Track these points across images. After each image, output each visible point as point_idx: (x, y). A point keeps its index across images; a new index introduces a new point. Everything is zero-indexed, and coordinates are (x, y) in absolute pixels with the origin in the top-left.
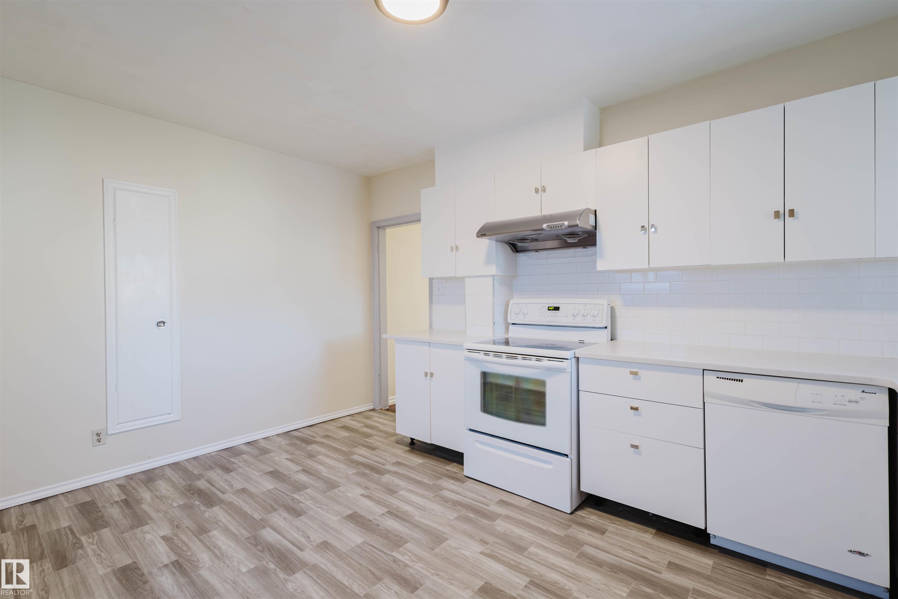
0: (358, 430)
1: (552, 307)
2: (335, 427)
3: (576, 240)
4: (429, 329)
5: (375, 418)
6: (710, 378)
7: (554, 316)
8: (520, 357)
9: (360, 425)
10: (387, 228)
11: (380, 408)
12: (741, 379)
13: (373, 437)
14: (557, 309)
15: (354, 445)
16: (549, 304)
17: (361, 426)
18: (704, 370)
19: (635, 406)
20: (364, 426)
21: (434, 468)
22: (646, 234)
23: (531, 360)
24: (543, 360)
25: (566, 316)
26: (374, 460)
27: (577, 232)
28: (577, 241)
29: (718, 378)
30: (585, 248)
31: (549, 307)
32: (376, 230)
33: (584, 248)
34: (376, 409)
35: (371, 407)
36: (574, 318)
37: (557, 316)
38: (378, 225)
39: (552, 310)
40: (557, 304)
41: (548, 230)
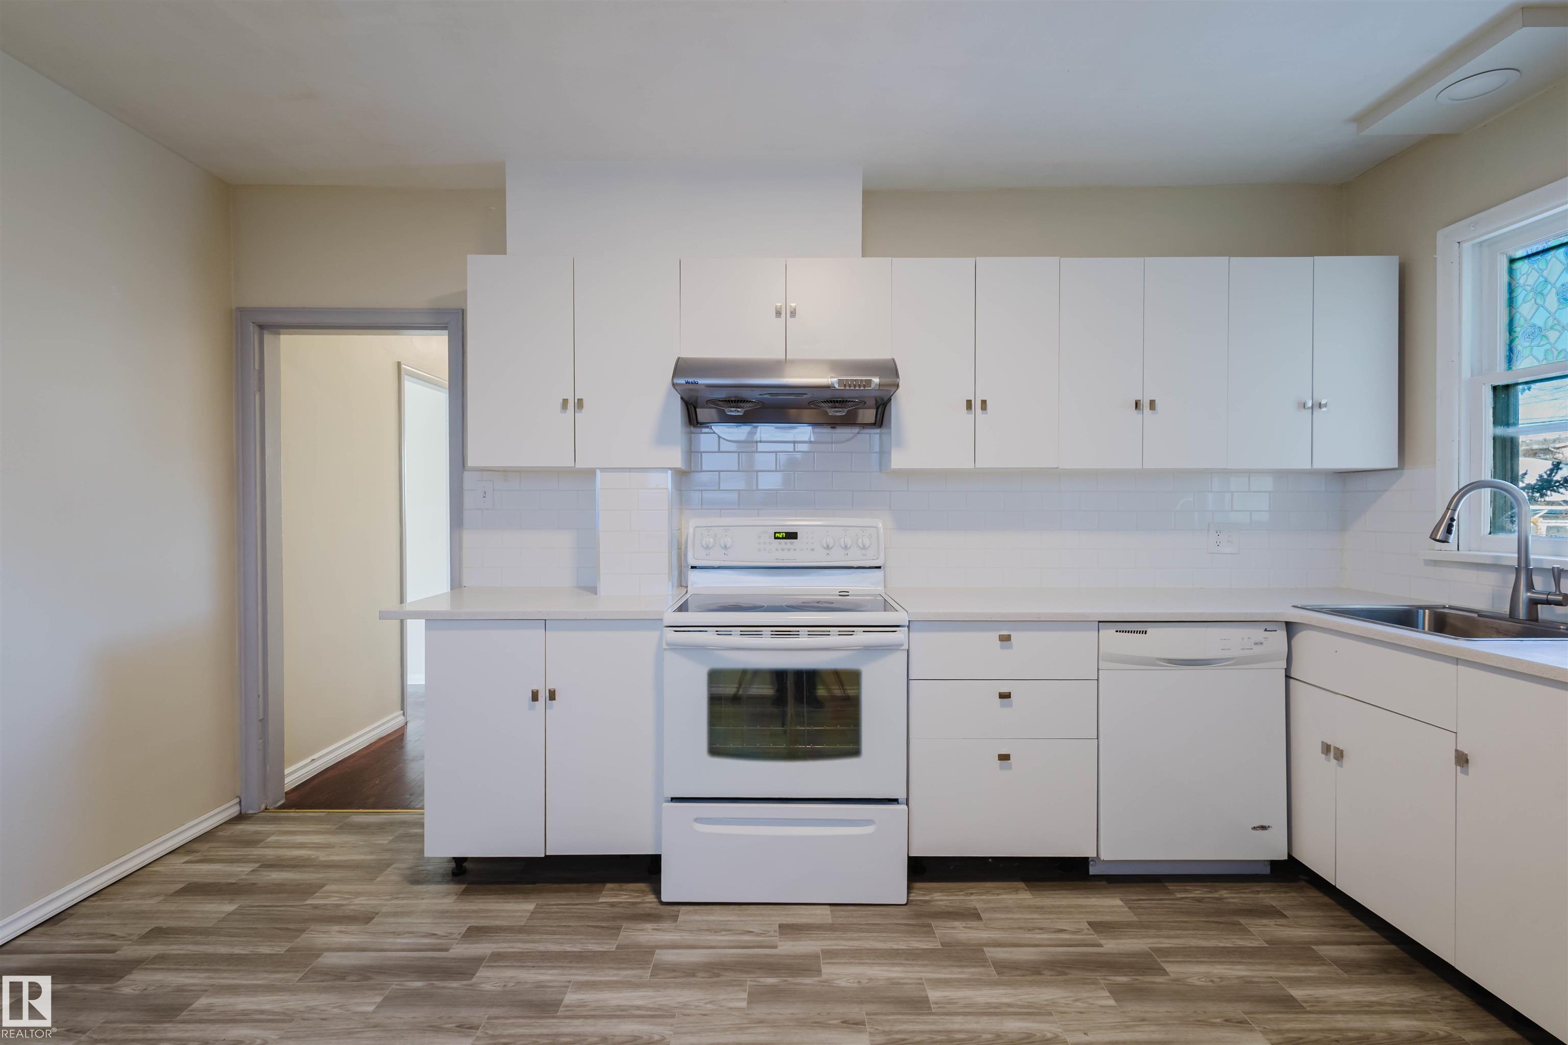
0: (254, 884)
1: (783, 533)
2: (160, 898)
3: (843, 412)
4: (451, 590)
5: (273, 838)
6: (1108, 633)
7: (789, 550)
8: (805, 631)
9: (248, 868)
10: (282, 331)
11: (263, 807)
12: (1144, 630)
13: (324, 888)
14: (792, 536)
15: (288, 929)
16: (774, 527)
17: (251, 869)
18: (1099, 622)
19: (1005, 690)
20: (260, 867)
21: (574, 910)
22: (972, 413)
23: (829, 635)
24: (854, 631)
25: (813, 550)
26: (399, 947)
27: (846, 398)
28: (844, 414)
29: (1117, 631)
30: (835, 428)
31: (775, 533)
32: (252, 329)
33: (832, 428)
34: (250, 812)
35: (234, 811)
36: (827, 551)
37: (795, 550)
38: (262, 319)
39: (783, 538)
40: (792, 527)
41: (839, 389)
